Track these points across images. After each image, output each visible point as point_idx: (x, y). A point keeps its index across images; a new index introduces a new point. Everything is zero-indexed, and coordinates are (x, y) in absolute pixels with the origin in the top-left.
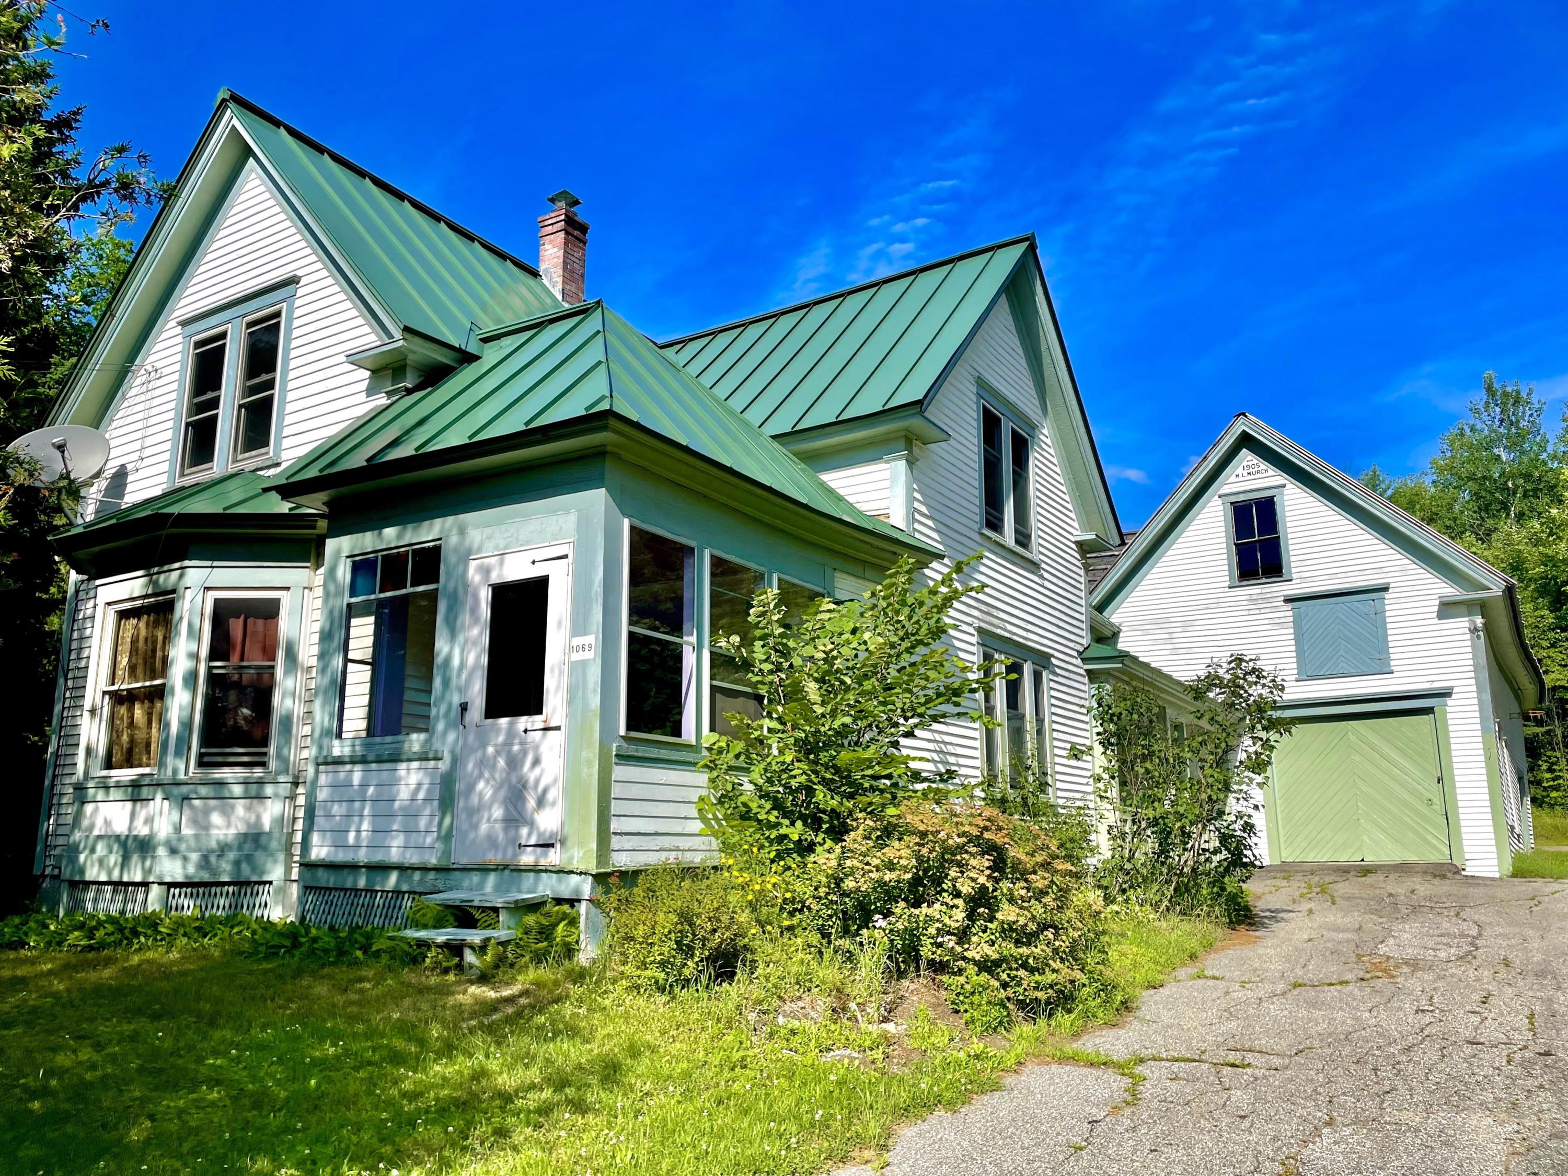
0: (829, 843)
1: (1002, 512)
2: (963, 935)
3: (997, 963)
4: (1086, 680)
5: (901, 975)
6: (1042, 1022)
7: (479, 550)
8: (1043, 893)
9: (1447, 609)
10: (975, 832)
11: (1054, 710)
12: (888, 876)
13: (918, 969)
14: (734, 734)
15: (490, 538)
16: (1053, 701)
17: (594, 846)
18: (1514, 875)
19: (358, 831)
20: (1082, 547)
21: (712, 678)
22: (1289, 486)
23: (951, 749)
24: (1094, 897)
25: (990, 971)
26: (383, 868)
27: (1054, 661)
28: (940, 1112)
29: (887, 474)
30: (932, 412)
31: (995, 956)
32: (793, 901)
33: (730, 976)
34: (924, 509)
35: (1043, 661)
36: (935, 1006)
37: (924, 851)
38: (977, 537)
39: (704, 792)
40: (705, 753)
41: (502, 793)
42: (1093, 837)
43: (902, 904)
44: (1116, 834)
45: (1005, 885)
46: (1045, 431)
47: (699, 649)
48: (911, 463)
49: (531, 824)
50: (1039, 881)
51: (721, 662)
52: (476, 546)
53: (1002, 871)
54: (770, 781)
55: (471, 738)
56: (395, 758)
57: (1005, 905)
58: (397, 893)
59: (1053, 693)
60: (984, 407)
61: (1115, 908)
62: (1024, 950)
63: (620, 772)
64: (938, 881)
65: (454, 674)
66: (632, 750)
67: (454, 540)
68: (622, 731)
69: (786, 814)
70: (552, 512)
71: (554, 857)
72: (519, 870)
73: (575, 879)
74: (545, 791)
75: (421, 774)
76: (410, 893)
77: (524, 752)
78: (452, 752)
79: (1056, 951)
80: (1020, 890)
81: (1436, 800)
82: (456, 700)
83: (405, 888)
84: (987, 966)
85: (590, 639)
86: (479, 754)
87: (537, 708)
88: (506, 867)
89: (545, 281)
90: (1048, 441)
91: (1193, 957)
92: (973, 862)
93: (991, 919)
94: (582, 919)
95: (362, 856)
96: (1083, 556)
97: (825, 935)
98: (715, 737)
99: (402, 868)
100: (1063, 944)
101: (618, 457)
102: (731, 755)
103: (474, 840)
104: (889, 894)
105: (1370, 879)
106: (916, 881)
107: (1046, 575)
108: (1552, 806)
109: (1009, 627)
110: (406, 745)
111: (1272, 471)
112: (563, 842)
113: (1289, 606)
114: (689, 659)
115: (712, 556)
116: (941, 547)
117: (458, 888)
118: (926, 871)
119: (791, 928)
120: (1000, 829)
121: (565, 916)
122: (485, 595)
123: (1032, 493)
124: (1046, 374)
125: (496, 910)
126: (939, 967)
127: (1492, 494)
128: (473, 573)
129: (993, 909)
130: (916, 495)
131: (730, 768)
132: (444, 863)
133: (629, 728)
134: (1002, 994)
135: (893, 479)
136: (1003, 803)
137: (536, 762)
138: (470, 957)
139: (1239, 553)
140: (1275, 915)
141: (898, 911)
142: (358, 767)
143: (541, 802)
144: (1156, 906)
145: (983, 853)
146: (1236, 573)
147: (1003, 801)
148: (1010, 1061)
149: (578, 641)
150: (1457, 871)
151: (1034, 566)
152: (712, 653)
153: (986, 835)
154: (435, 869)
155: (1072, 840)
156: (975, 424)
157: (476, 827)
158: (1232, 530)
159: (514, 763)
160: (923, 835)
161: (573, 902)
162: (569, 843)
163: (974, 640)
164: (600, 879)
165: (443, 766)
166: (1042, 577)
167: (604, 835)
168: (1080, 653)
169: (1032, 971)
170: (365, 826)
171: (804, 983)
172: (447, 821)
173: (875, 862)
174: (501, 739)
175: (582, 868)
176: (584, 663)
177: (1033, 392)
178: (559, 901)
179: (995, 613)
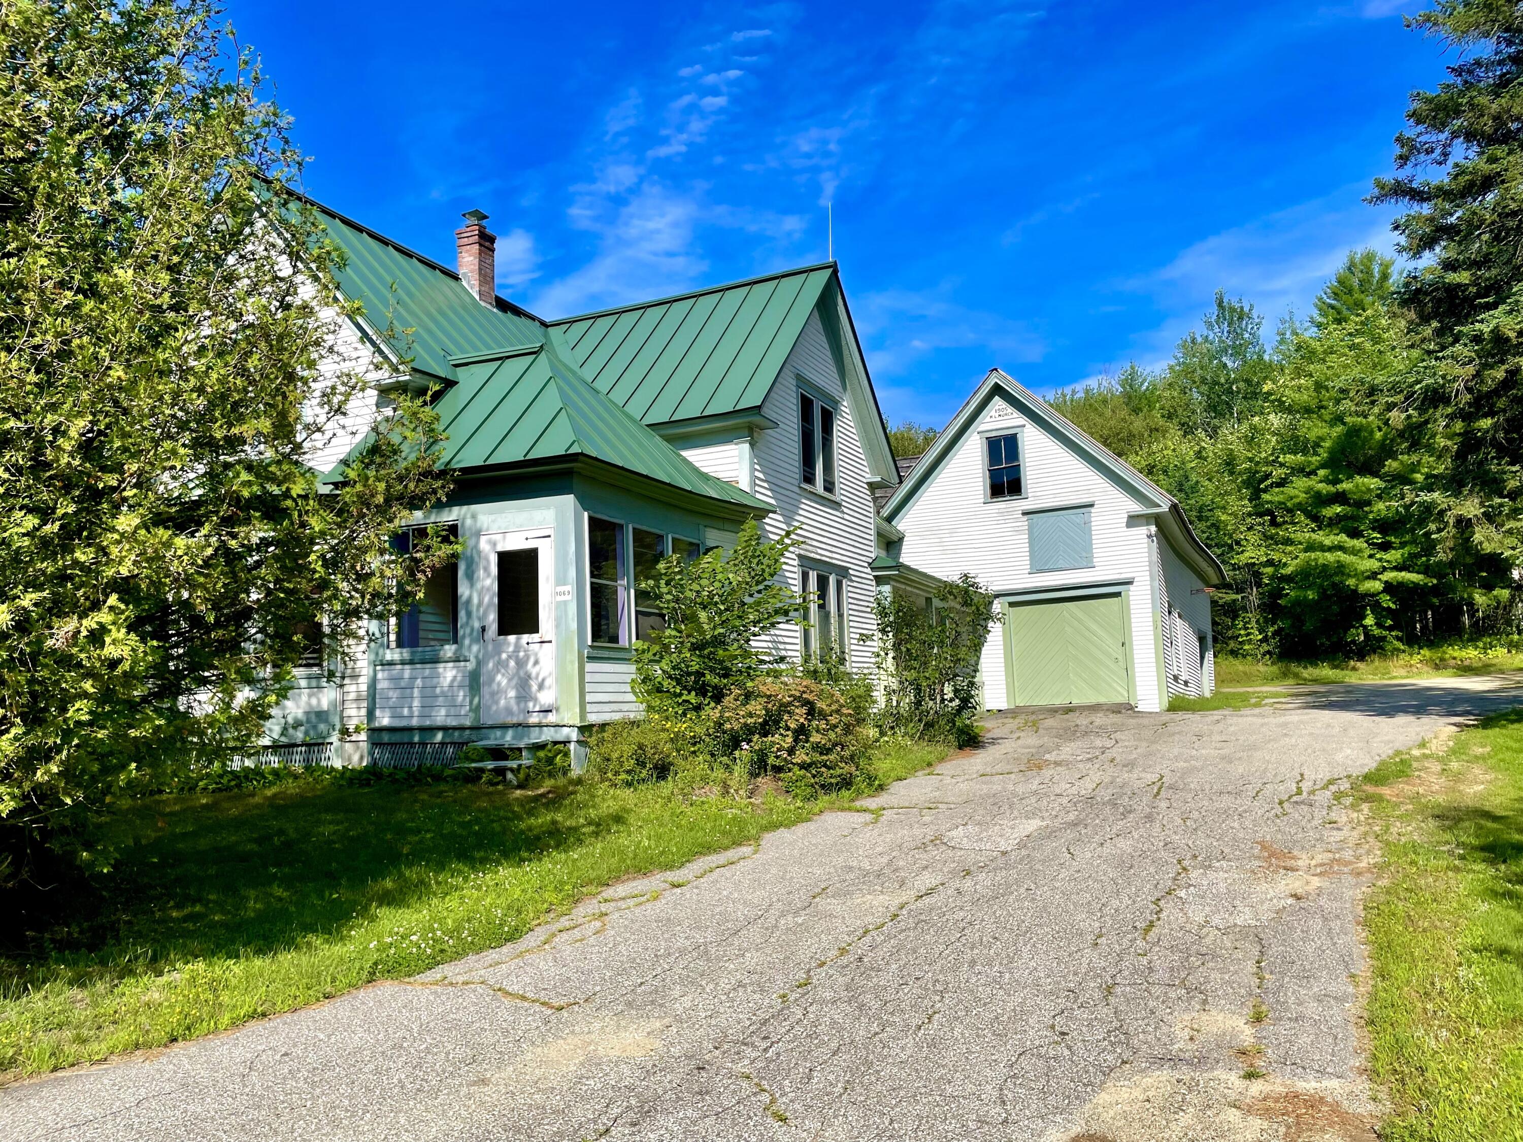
0: (713, 704)
1: (814, 468)
2: (791, 751)
3: (810, 765)
4: (874, 583)
5: (758, 775)
6: (834, 795)
7: (487, 530)
8: (836, 726)
9: (1133, 520)
10: (798, 694)
11: (850, 606)
12: (750, 721)
13: (766, 771)
14: (653, 641)
15: (493, 521)
16: (850, 600)
17: (578, 710)
18: (1169, 710)
19: (410, 707)
20: (872, 486)
21: (636, 605)
22: (1028, 426)
23: (780, 639)
24: (873, 733)
25: (806, 769)
26: (433, 729)
27: (851, 572)
28: (782, 829)
29: (736, 453)
30: (765, 411)
31: (809, 761)
32: (694, 737)
33: (664, 778)
34: (761, 476)
35: (843, 572)
36: (776, 790)
37: (770, 706)
38: (797, 490)
39: (634, 676)
40: (634, 653)
41: (514, 682)
42: (874, 694)
43: (757, 736)
44: (889, 692)
45: (815, 723)
46: (845, 403)
47: (628, 589)
48: (752, 445)
49: (535, 700)
50: (833, 720)
51: (641, 596)
52: (485, 526)
53: (813, 716)
54: (674, 668)
55: (490, 647)
56: (436, 661)
57: (814, 733)
58: (442, 744)
59: (850, 595)
60: (802, 394)
61: (886, 739)
62: (825, 758)
63: (589, 667)
64: (777, 723)
65: (474, 609)
66: (596, 653)
67: (469, 522)
68: (590, 643)
69: (685, 688)
70: (538, 508)
71: (552, 718)
72: (528, 726)
73: (566, 730)
74: (543, 680)
75: (454, 672)
76: (451, 743)
77: (527, 657)
78: (477, 657)
79: (842, 757)
80: (823, 725)
81: (1120, 658)
82: (477, 625)
83: (448, 740)
84: (803, 766)
85: (568, 588)
86: (496, 658)
87: (534, 629)
88: (520, 725)
89: (464, 283)
90: (847, 410)
91: (930, 765)
92: (797, 711)
93: (807, 741)
94: (572, 752)
95: (415, 722)
96: (873, 493)
97: (713, 755)
98: (640, 642)
99: (445, 729)
100: (846, 753)
101: (579, 473)
102: (651, 653)
103: (496, 711)
104: (749, 731)
105: (1070, 716)
106: (766, 722)
107: (845, 510)
108: (1244, 656)
109: (820, 551)
110: (442, 653)
111: (1016, 414)
112: (557, 710)
113: (1026, 518)
114: (622, 594)
115: (634, 529)
116: (773, 501)
117: (488, 738)
118: (770, 717)
119: (694, 752)
120: (812, 692)
121: (560, 752)
122: (494, 560)
123: (836, 451)
124: (845, 362)
125: (520, 750)
126: (778, 769)
127: (1219, 396)
128: (484, 545)
129: (808, 737)
130: (757, 467)
131: (650, 661)
132: (475, 724)
133: (593, 641)
134: (813, 781)
135: (740, 457)
136: (814, 674)
137: (536, 663)
138: (510, 776)
139: (991, 477)
140: (994, 741)
141: (755, 740)
142: (407, 667)
143: (541, 687)
144: (912, 737)
145: (802, 706)
146: (989, 492)
147: (815, 672)
148: (816, 810)
149: (559, 589)
150: (1130, 708)
151: (836, 505)
152: (636, 591)
153: (804, 696)
154: (470, 728)
155: (860, 697)
156: (795, 408)
157: (497, 703)
158: (987, 460)
159: (521, 664)
160: (770, 696)
161: (566, 743)
162: (561, 710)
163: (795, 563)
164: (582, 729)
165: (470, 666)
166: (843, 512)
167: (583, 704)
168: (870, 564)
169: (829, 768)
170: (416, 703)
171: (705, 779)
172: (476, 700)
173: (742, 713)
174: (511, 649)
175: (571, 723)
176: (565, 602)
177: (836, 376)
178: (555, 743)
179: (809, 542)
